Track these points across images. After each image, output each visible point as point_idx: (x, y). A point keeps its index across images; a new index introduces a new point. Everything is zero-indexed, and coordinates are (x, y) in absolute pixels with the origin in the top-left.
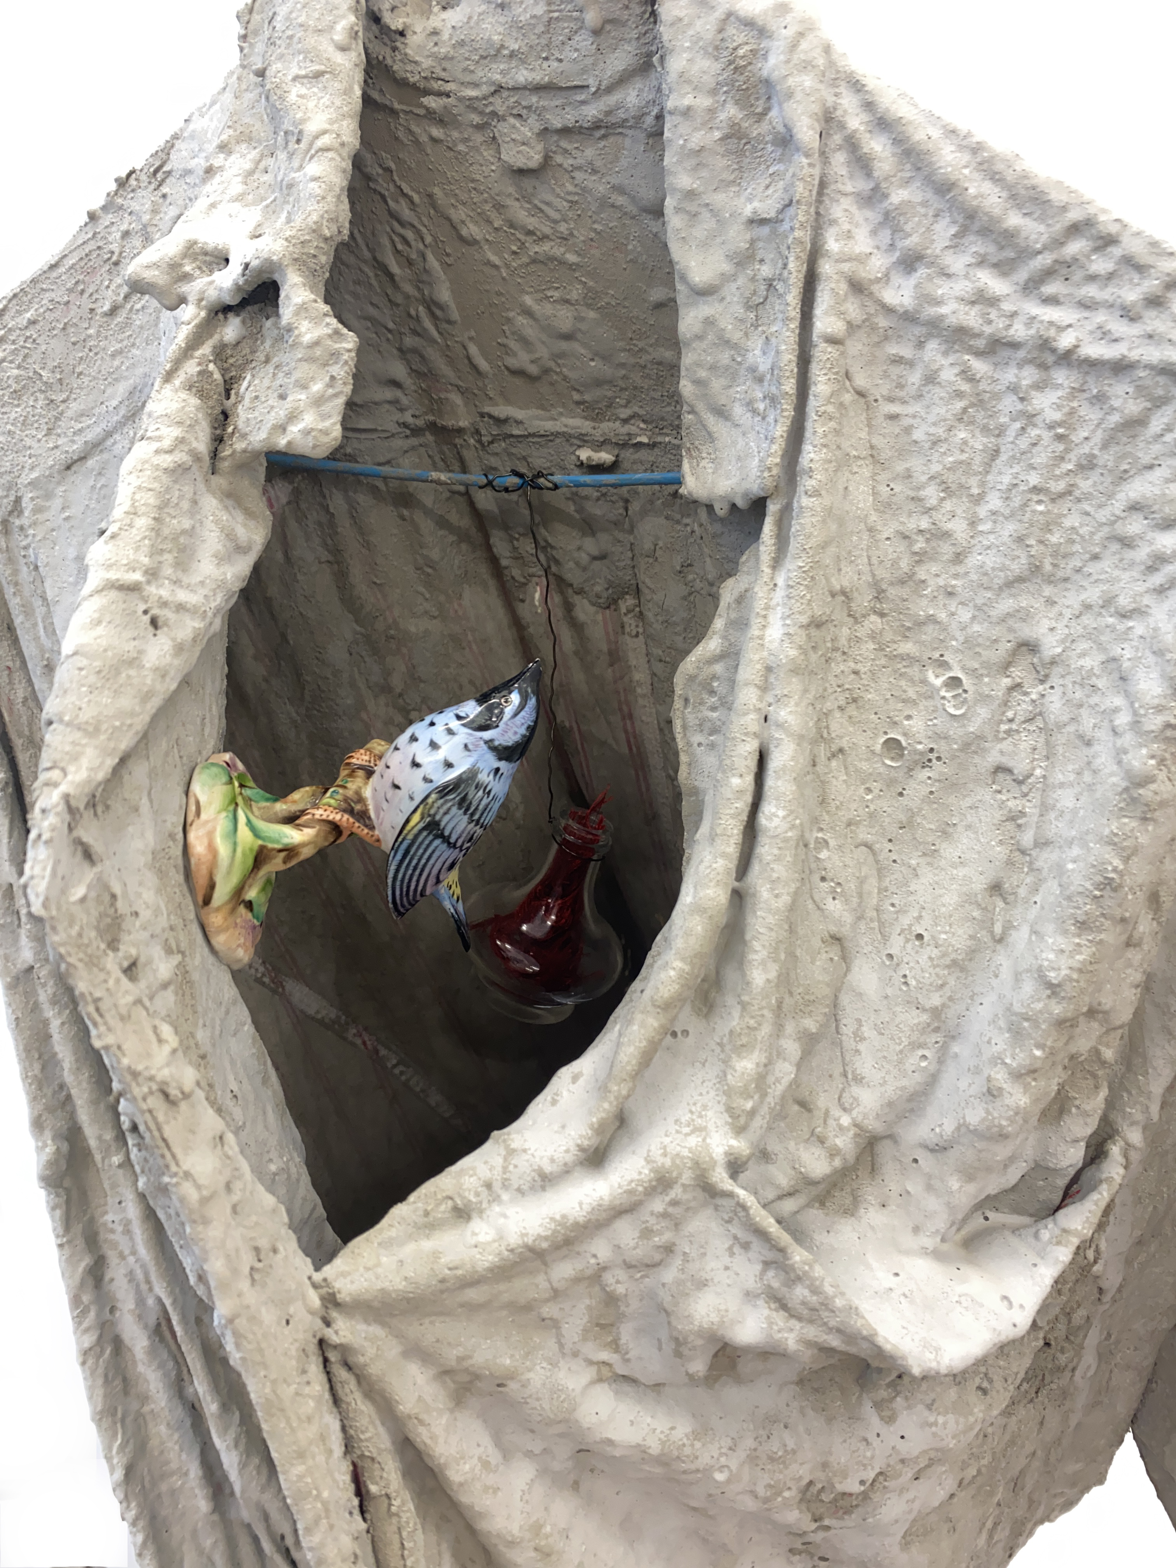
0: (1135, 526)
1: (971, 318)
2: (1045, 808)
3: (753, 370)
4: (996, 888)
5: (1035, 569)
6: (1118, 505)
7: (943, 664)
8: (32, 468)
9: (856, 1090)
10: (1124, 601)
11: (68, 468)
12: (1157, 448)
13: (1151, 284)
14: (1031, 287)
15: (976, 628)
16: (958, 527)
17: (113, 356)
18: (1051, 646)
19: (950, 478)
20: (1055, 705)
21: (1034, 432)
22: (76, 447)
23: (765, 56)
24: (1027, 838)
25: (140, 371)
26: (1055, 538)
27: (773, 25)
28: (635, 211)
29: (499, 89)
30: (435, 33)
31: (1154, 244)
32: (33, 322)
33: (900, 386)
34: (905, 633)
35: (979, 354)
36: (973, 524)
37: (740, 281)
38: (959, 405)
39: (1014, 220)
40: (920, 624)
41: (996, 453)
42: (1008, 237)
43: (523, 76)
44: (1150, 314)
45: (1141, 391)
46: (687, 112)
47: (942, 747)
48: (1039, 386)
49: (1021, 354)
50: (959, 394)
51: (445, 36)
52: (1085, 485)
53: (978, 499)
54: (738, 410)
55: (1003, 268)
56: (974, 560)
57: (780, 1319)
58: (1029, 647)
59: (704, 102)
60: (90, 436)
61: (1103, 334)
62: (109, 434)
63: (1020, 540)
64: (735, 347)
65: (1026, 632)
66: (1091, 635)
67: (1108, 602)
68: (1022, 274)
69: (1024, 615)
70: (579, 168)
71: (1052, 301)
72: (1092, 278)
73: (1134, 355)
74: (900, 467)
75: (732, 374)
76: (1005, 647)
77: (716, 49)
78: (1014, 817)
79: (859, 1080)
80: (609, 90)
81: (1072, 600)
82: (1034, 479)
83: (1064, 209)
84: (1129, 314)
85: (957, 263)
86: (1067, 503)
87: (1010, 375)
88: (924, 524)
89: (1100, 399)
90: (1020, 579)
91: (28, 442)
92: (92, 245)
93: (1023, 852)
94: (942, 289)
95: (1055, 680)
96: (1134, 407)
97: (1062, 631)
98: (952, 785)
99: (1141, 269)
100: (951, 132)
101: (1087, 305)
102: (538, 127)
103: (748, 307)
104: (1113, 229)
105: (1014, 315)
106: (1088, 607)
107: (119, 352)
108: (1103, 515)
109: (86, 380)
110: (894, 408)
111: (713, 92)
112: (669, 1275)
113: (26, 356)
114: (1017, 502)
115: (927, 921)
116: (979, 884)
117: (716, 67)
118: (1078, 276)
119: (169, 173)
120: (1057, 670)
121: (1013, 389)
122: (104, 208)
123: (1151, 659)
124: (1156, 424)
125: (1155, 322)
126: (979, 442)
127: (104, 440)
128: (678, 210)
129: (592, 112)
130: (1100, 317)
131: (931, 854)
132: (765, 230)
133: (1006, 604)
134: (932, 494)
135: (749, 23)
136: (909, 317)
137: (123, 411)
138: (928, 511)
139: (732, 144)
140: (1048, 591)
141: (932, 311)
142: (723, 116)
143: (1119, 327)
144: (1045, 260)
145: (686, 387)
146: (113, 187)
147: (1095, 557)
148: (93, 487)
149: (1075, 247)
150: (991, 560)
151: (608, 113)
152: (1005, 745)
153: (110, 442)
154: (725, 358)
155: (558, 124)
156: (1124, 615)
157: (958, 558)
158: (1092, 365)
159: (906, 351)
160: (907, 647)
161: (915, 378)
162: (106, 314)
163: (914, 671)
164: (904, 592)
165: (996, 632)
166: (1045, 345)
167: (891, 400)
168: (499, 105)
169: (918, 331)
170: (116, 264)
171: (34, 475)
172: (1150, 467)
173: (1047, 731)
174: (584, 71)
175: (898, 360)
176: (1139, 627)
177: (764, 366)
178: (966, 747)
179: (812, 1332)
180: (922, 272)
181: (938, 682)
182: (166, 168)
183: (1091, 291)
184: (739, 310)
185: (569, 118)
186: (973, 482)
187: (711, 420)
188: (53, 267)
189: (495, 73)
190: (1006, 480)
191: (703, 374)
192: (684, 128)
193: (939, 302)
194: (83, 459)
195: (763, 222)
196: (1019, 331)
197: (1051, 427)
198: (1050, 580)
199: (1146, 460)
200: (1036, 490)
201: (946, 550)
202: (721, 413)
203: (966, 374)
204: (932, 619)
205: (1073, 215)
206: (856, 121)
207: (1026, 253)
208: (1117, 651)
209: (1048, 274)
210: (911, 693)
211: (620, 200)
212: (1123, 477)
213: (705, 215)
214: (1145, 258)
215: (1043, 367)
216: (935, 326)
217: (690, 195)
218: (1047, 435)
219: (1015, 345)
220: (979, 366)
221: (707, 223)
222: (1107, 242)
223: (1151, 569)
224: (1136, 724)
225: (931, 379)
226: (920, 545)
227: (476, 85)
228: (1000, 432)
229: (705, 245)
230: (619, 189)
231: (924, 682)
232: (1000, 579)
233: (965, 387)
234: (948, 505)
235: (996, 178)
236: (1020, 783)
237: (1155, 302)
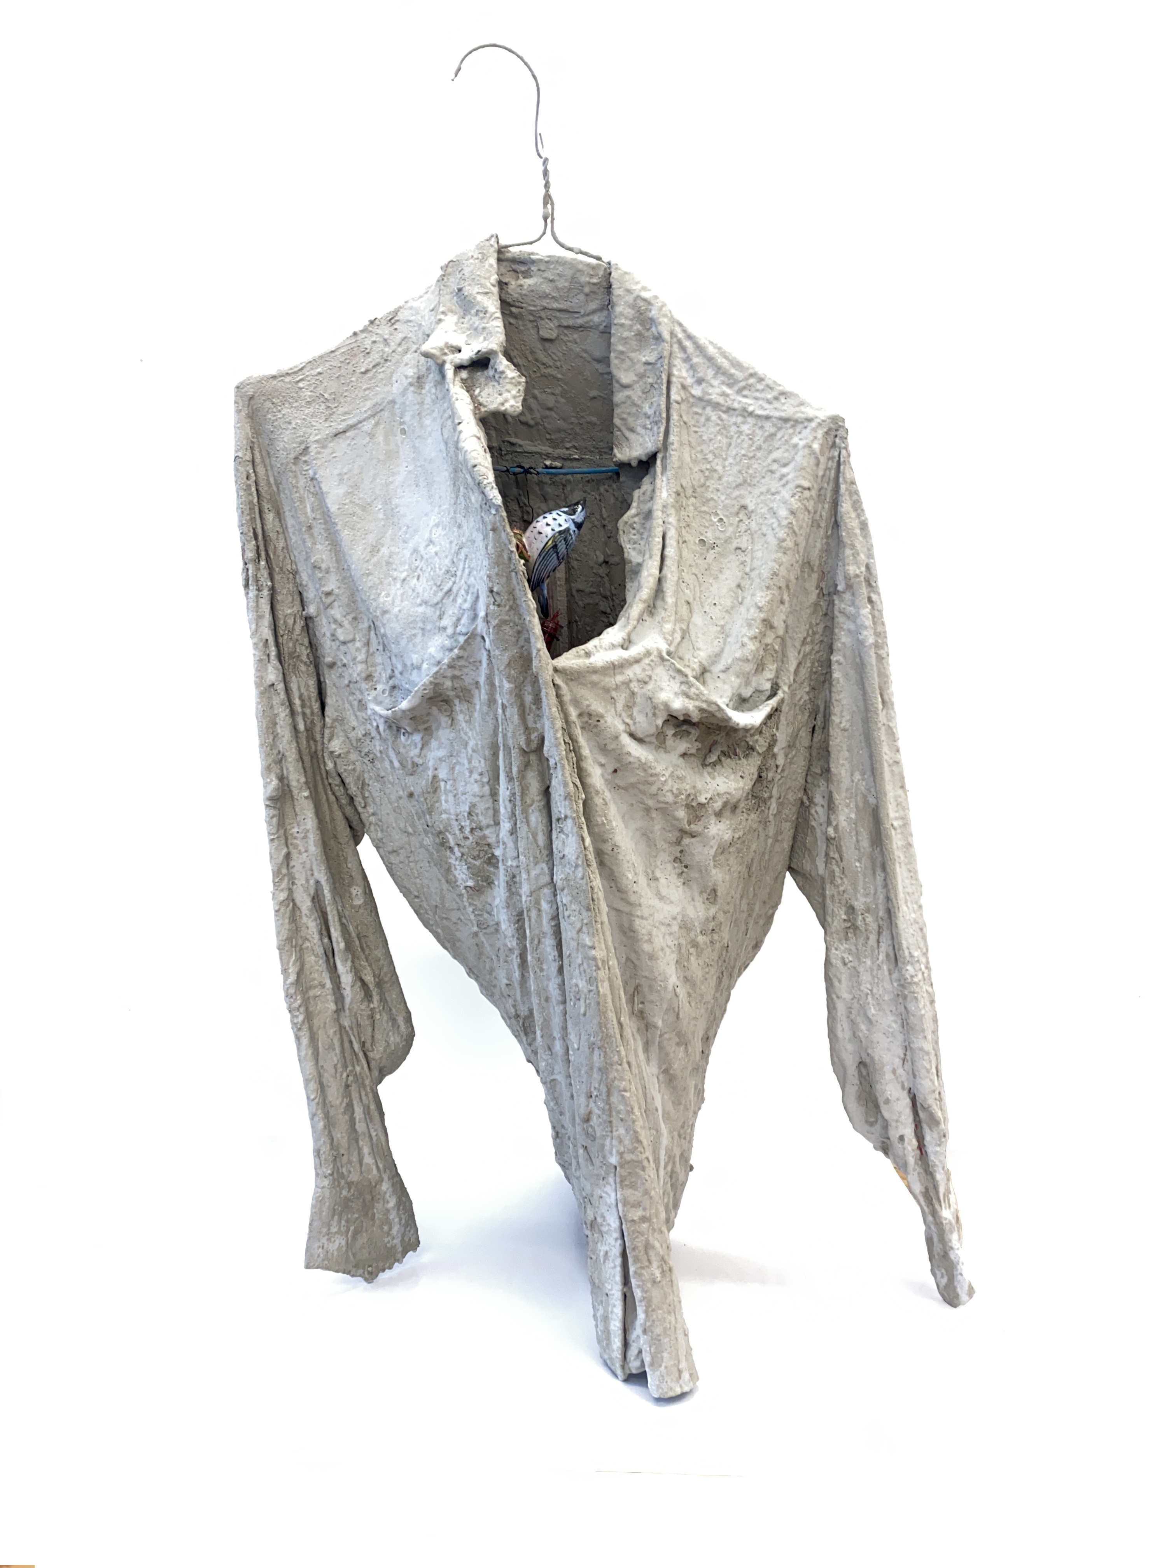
0: (775, 467)
1: (721, 400)
2: (752, 559)
3: (645, 414)
4: (739, 586)
5: (745, 481)
6: (769, 460)
7: (716, 514)
8: (316, 435)
9: (698, 652)
10: (773, 490)
11: (336, 435)
12: (779, 443)
13: (775, 393)
14: (739, 392)
15: (727, 501)
16: (719, 468)
17: (365, 390)
18: (751, 507)
19: (716, 452)
20: (754, 526)
21: (742, 437)
22: (342, 426)
23: (650, 311)
24: (747, 569)
25: (379, 397)
26: (751, 471)
27: (653, 301)
28: (589, 359)
29: (545, 308)
30: (521, 286)
31: (774, 382)
32: (320, 373)
33: (698, 422)
34: (704, 504)
35: (724, 412)
36: (724, 467)
37: (641, 383)
38: (718, 428)
39: (733, 371)
40: (708, 500)
41: (730, 444)
42: (731, 376)
43: (555, 305)
44: (775, 402)
45: (774, 425)
46: (622, 325)
47: (718, 542)
48: (744, 423)
49: (737, 412)
50: (718, 425)
51: (525, 287)
52: (759, 455)
53: (725, 459)
54: (639, 429)
55: (730, 386)
56: (725, 479)
57: (687, 700)
58: (744, 507)
59: (628, 322)
60: (350, 422)
61: (762, 408)
62: (360, 422)
63: (740, 472)
64: (638, 406)
65: (743, 502)
66: (763, 502)
67: (768, 491)
68: (736, 388)
69: (741, 496)
70: (569, 341)
71: (745, 396)
72: (757, 390)
73: (771, 414)
74: (699, 449)
75: (636, 416)
76: (737, 508)
77: (633, 306)
78: (743, 563)
79: (699, 649)
80: (588, 315)
81: (757, 492)
82: (743, 452)
83: (748, 368)
84: (769, 402)
85: (715, 383)
86: (753, 461)
87: (734, 419)
88: (708, 467)
89: (762, 427)
90: (740, 485)
91: (314, 424)
92: (355, 345)
93: (747, 574)
94: (711, 391)
95: (753, 518)
96: (773, 430)
97: (754, 502)
98: (721, 555)
99: (771, 388)
100: (711, 343)
101: (756, 399)
102: (557, 324)
103: (644, 393)
104: (763, 376)
105: (734, 400)
106: (762, 493)
107: (368, 389)
108: (765, 464)
109: (349, 399)
110: (696, 429)
111: (632, 320)
112: (650, 686)
113: (315, 388)
114: (738, 459)
115: (717, 598)
116: (734, 585)
117: (633, 312)
118: (753, 389)
119: (398, 321)
120: (753, 515)
121: (735, 424)
122: (362, 331)
123: (782, 505)
124: (779, 435)
125: (776, 404)
126: (725, 441)
127: (357, 424)
128: (616, 358)
129: (580, 321)
130: (761, 402)
131: (716, 578)
132: (650, 367)
133: (736, 493)
134: (710, 457)
135: (645, 300)
136: (700, 399)
137: (369, 412)
138: (709, 462)
139: (638, 337)
140: (749, 488)
141: (707, 397)
142: (635, 328)
143: (766, 406)
144: (742, 384)
145: (617, 421)
146: (368, 323)
147: (763, 477)
148: (349, 445)
149: (752, 381)
150: (731, 479)
151: (586, 323)
152: (739, 540)
153: (360, 425)
154: (634, 410)
155: (565, 324)
156: (773, 494)
157: (720, 478)
158: (759, 417)
159: (699, 411)
160: (704, 509)
161: (702, 419)
162: (362, 373)
163: (707, 517)
164: (703, 489)
165: (734, 502)
166: (745, 410)
167: (695, 426)
168: (543, 315)
169: (703, 404)
170: (368, 353)
171: (317, 438)
172: (778, 449)
173: (751, 534)
174: (580, 307)
175: (696, 413)
176: (778, 497)
177: (650, 412)
178: (726, 541)
179: (697, 703)
180: (704, 385)
181: (715, 520)
182: (396, 318)
183: (758, 394)
184: (640, 394)
185: (571, 322)
186: (723, 454)
187: (628, 434)
188: (332, 352)
189: (545, 303)
190: (734, 453)
191: (625, 416)
192: (621, 330)
193: (710, 395)
194: (344, 432)
195: (649, 364)
196: (736, 405)
197: (748, 435)
198: (750, 485)
199: (777, 446)
200: (744, 455)
201: (716, 476)
202: (632, 430)
203: (720, 418)
204: (712, 499)
205: (751, 371)
206: (681, 335)
207: (737, 381)
208: (771, 505)
209: (744, 388)
210: (707, 524)
211: (585, 355)
212: (770, 452)
213: (627, 360)
214: (772, 386)
215: (744, 417)
216: (709, 402)
217: (622, 353)
218: (746, 438)
219: (734, 410)
220: (724, 416)
221: (628, 363)
222: (761, 380)
223: (781, 479)
224: (780, 525)
225: (708, 419)
226: (707, 474)
227: (535, 306)
228: (731, 437)
229: (626, 370)
230: (586, 351)
231: (711, 520)
232: (734, 485)
233: (720, 422)
234: (716, 461)
235: (726, 358)
236: (744, 551)
237: (776, 399)
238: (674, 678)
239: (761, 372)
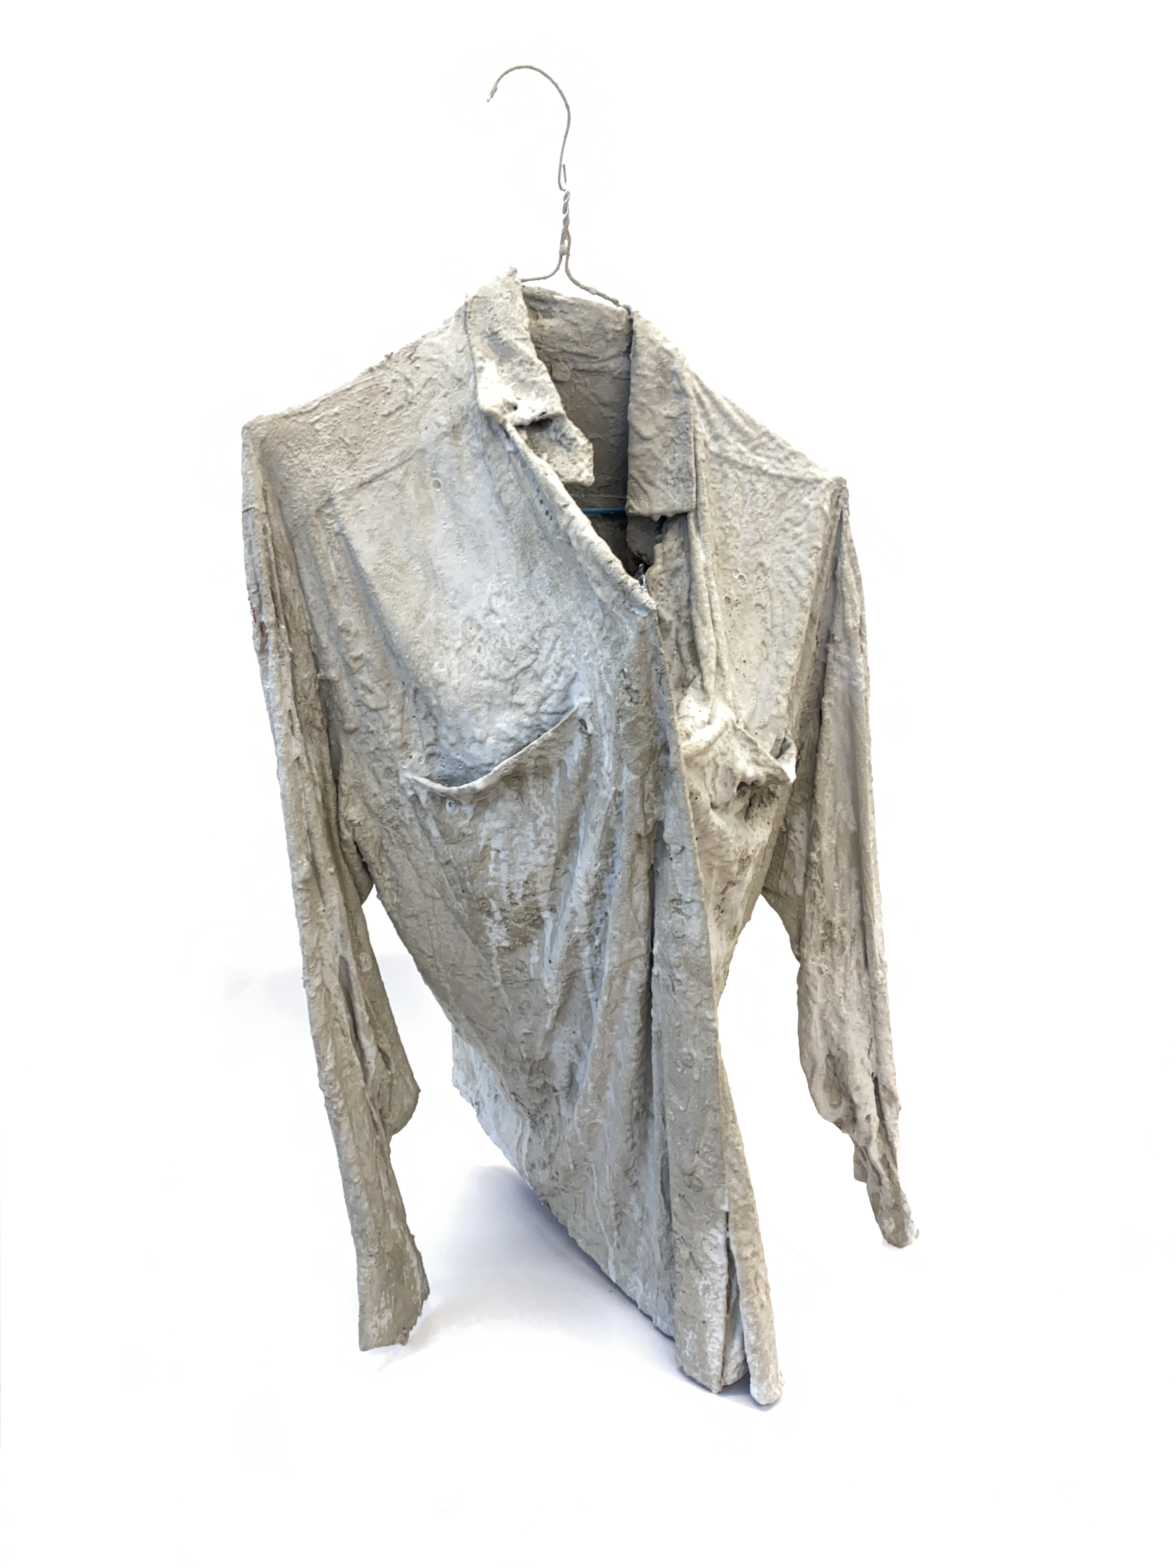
0: (788, 525)
1: (737, 457)
2: (772, 616)
3: (666, 469)
4: (763, 643)
5: (761, 539)
6: (782, 519)
7: (737, 572)
8: (340, 485)
9: (740, 711)
10: (787, 549)
11: (361, 485)
12: (791, 502)
13: (786, 453)
14: (753, 450)
15: (746, 559)
16: (737, 525)
17: (389, 435)
18: (768, 564)
19: (734, 509)
20: (771, 583)
21: (758, 496)
22: (368, 476)
23: (672, 363)
24: (769, 626)
25: (406, 444)
26: (766, 529)
27: (675, 354)
28: (596, 403)
29: (564, 351)
30: (542, 326)
31: (784, 441)
32: (336, 414)
33: (715, 478)
34: (725, 561)
35: (740, 469)
36: (741, 524)
37: (661, 437)
38: (735, 485)
39: (747, 429)
40: (729, 558)
41: (745, 502)
42: (745, 434)
43: (575, 349)
44: (786, 461)
45: (786, 485)
46: (645, 377)
47: (739, 598)
48: (758, 481)
49: (752, 470)
50: (735, 482)
51: (546, 328)
52: (772, 513)
53: (741, 517)
54: (658, 483)
55: (744, 443)
56: (742, 536)
57: (757, 767)
58: (761, 564)
59: (652, 374)
60: (376, 471)
61: (774, 467)
62: (387, 472)
63: (757, 530)
64: (659, 460)
65: (760, 560)
66: (779, 560)
67: (783, 549)
68: (750, 446)
69: (758, 554)
70: (579, 384)
71: (759, 455)
72: (769, 449)
73: (783, 473)
74: (717, 505)
75: (655, 470)
76: (755, 565)
77: (656, 358)
78: (764, 620)
79: (740, 708)
80: (605, 360)
81: (771, 549)
82: (759, 510)
83: (761, 427)
84: (780, 461)
85: (731, 439)
86: (768, 518)
87: (748, 477)
88: (728, 524)
89: (774, 486)
90: (757, 543)
91: (336, 472)
92: (370, 383)
93: (768, 630)
94: (728, 448)
95: (769, 575)
96: (785, 489)
97: (770, 560)
98: (743, 611)
99: (782, 448)
100: (725, 398)
101: (768, 457)
102: (572, 367)
103: (664, 447)
104: (774, 435)
105: (749, 458)
106: (777, 551)
107: (393, 434)
108: (778, 522)
109: (372, 446)
110: (714, 485)
111: (655, 371)
112: (729, 758)
113: (333, 431)
114: (754, 518)
115: (745, 655)
116: (759, 642)
117: (655, 364)
118: (765, 448)
119: (418, 358)
120: (769, 572)
121: (750, 481)
122: (379, 367)
123: (800, 565)
124: (790, 495)
125: (788, 465)
126: (741, 498)
127: (384, 474)
128: (636, 409)
129: (596, 366)
130: (773, 461)
131: (741, 635)
132: (670, 421)
133: (753, 551)
134: (729, 514)
135: (667, 352)
136: (718, 456)
137: (397, 461)
138: (729, 520)
139: (659, 390)
140: (765, 546)
141: (725, 454)
142: (657, 380)
143: (779, 465)
144: (757, 442)
145: (633, 472)
146: (384, 359)
147: (777, 535)
148: (376, 497)
149: (764, 439)
150: (748, 536)
151: (602, 368)
152: (758, 597)
153: (387, 475)
154: (654, 463)
155: (581, 367)
156: (788, 553)
157: (738, 536)
158: (771, 475)
159: (716, 467)
160: (726, 566)
161: (719, 476)
162: (384, 416)
163: (729, 574)
164: (724, 547)
165: (752, 560)
166: (759, 468)
167: (713, 482)
168: (560, 358)
169: (721, 460)
170: (389, 393)
171: (342, 488)
172: (789, 508)
173: (769, 591)
174: (600, 353)
175: (713, 469)
176: (793, 556)
177: (672, 467)
178: (747, 598)
179: (767, 770)
180: (721, 441)
181: (736, 577)
182: (415, 355)
183: (770, 453)
184: (660, 447)
185: (586, 366)
186: (740, 511)
187: (646, 486)
188: (349, 389)
189: (565, 346)
190: (750, 510)
191: (644, 469)
192: (644, 381)
193: (727, 452)
194: (370, 482)
195: (670, 418)
196: (750, 463)
197: (763, 494)
198: (765, 543)
199: (788, 505)
200: (760, 514)
201: (734, 533)
202: (651, 483)
203: (736, 476)
204: (733, 556)
205: (764, 430)
206: (699, 390)
207: (751, 440)
208: (787, 564)
209: (757, 447)
210: (729, 581)
211: (592, 398)
212: (782, 511)
213: (648, 412)
214: (783, 445)
215: (758, 475)
216: (727, 460)
217: (643, 404)
218: (761, 497)
219: (750, 468)
220: (740, 474)
221: (648, 415)
222: (772, 439)
223: (794, 538)
224: (800, 584)
225: (725, 476)
226: (727, 531)
227: (554, 348)
228: (746, 495)
229: (646, 423)
230: (594, 395)
231: (732, 577)
232: (751, 543)
233: (736, 480)
234: (734, 518)
235: (740, 414)
236: (763, 608)
237: (787, 458)
238: (745, 746)
239: (773, 431)
